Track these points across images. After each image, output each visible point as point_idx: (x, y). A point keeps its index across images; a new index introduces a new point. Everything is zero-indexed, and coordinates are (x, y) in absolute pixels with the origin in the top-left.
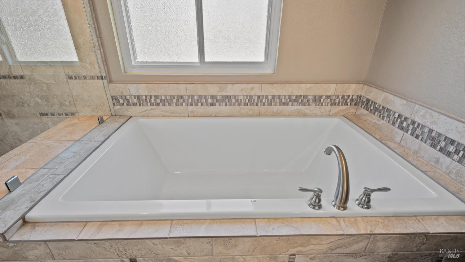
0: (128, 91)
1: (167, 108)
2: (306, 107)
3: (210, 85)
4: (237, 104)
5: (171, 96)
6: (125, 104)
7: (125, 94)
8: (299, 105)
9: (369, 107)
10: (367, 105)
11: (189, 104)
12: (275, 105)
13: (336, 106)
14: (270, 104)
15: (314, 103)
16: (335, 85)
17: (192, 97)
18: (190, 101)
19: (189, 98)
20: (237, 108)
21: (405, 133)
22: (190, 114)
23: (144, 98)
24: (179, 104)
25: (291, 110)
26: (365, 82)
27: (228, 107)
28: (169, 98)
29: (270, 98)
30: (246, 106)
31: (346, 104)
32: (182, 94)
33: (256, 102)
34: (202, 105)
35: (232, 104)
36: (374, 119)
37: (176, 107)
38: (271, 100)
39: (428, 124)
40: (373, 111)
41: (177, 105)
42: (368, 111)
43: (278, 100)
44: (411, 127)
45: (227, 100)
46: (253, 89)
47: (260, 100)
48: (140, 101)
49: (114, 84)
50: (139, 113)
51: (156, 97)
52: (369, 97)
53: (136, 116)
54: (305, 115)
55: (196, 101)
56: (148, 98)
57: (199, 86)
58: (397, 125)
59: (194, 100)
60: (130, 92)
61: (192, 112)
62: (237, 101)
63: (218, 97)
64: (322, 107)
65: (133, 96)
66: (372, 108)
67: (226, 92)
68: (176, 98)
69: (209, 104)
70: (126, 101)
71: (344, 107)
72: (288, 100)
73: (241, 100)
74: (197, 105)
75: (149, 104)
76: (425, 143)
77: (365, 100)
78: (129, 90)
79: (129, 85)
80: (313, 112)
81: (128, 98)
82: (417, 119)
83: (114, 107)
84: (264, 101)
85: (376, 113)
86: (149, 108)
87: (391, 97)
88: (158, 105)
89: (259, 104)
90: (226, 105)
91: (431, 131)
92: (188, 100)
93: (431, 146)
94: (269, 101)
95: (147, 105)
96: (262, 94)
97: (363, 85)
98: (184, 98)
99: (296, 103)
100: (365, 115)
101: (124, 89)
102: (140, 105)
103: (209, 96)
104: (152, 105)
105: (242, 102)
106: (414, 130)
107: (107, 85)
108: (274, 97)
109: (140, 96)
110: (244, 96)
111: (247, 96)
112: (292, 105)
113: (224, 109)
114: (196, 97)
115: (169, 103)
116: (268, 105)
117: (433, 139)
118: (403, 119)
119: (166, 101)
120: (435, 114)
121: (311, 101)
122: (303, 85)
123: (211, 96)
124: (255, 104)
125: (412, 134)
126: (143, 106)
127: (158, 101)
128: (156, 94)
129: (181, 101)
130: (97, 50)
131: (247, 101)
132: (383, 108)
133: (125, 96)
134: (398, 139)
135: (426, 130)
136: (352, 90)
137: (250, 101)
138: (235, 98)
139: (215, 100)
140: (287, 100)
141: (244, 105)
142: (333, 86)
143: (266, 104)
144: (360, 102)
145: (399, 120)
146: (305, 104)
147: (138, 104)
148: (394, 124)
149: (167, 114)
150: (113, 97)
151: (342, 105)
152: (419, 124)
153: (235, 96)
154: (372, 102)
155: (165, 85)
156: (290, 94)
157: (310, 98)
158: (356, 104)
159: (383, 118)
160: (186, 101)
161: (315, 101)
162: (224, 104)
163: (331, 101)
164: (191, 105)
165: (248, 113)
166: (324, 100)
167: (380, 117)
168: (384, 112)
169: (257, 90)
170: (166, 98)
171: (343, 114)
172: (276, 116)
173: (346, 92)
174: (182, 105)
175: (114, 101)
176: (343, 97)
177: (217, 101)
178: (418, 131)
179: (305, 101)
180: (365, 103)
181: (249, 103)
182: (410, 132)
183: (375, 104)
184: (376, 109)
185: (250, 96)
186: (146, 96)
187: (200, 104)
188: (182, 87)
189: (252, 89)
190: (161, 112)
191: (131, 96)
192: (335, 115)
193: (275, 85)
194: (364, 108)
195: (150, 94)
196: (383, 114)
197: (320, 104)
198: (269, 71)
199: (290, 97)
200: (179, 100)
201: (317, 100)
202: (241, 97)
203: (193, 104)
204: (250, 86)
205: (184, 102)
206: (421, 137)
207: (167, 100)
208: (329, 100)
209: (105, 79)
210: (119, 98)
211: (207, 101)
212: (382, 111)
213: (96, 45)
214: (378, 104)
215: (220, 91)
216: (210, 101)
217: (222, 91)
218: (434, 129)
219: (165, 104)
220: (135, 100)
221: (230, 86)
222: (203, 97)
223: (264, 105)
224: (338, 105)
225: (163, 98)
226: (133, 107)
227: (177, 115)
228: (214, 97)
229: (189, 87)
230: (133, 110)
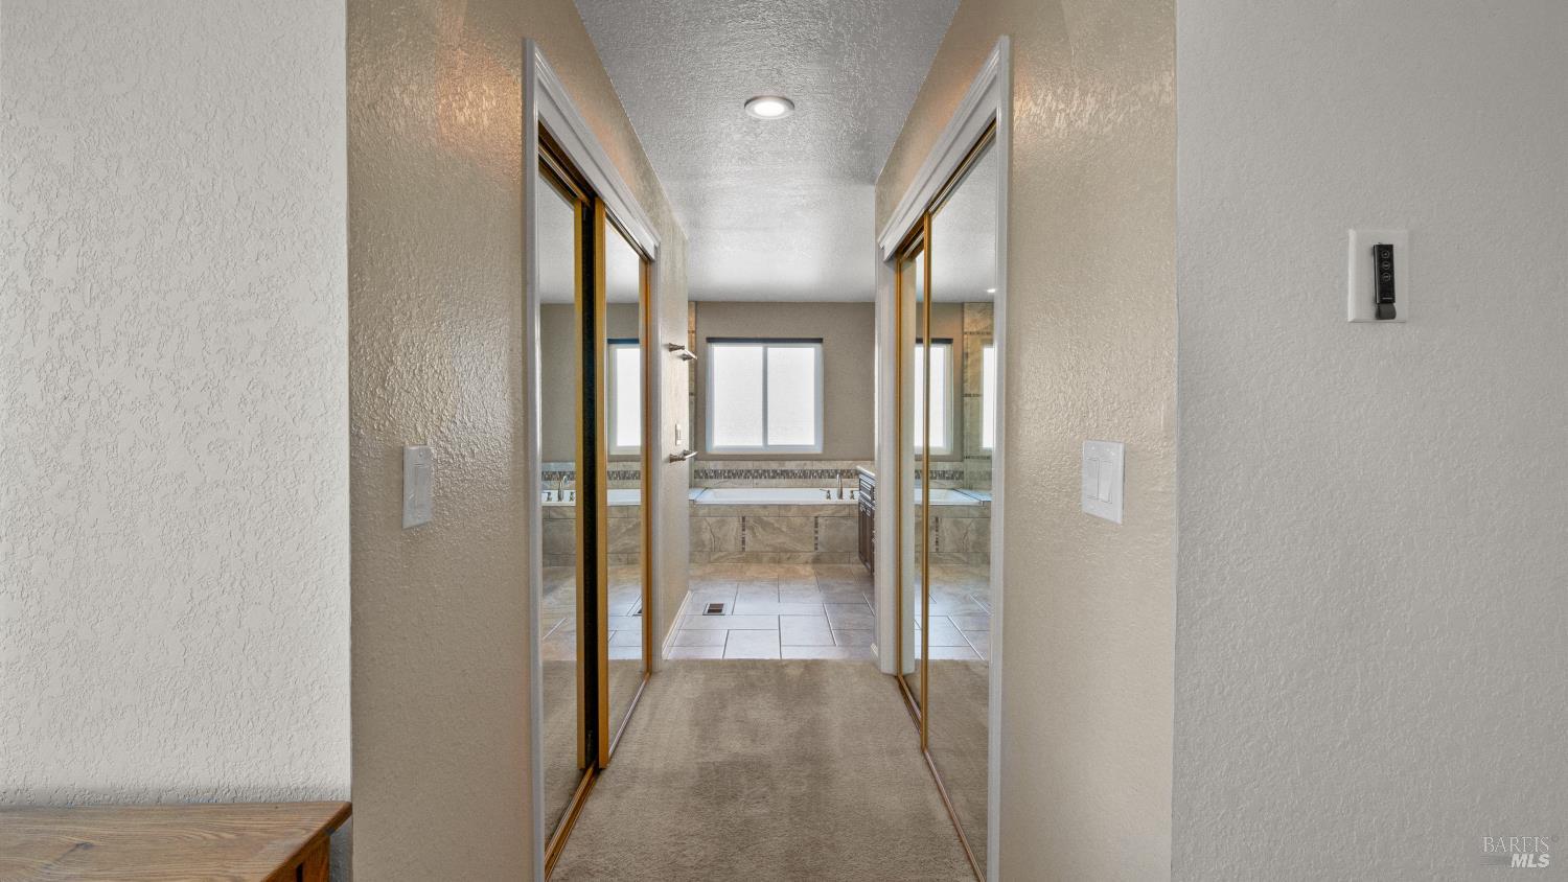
1: (736, 480)
3: (773, 462)
4: (793, 477)
5: (741, 470)
6: (704, 477)
7: (706, 469)
12: (825, 478)
14: (821, 477)
17: (758, 471)
18: (756, 474)
19: (755, 472)
20: (793, 480)
22: (755, 485)
24: (747, 477)
27: (786, 479)
28: (739, 472)
29: (820, 472)
32: (750, 469)
33: (809, 475)
34: (765, 478)
35: (790, 477)
37: (744, 479)
41: (745, 477)
43: (827, 474)
45: (785, 474)
47: (812, 474)
48: (717, 474)
50: (713, 485)
51: (729, 471)
53: (711, 487)
54: (851, 487)
55: (760, 475)
56: (723, 472)
57: (764, 462)
60: (710, 467)
61: (757, 483)
62: (793, 474)
63: (779, 472)
65: (711, 471)
67: (784, 467)
68: (745, 472)
69: (771, 477)
70: (705, 474)
72: (835, 474)
73: (796, 474)
74: (761, 478)
75: (723, 477)
78: (709, 465)
79: (710, 462)
81: (708, 472)
83: (695, 479)
84: (815, 475)
86: (722, 480)
88: (729, 477)
89: (812, 477)
94: (820, 475)
95: (721, 478)
96: (814, 469)
98: (751, 472)
101: (706, 465)
102: (716, 478)
104: (725, 477)
105: (798, 475)
108: (823, 471)
109: (717, 470)
110: (799, 470)
111: (802, 471)
113: (784, 481)
115: (738, 476)
116: (819, 478)
119: (736, 474)
121: (854, 475)
122: (845, 462)
123: (772, 470)
124: (808, 477)
126: (718, 478)
127: (731, 474)
128: (729, 469)
129: (749, 474)
131: (802, 475)
133: (706, 471)
137: (804, 474)
139: (775, 474)
140: (832, 473)
141: (800, 478)
143: (817, 477)
146: (849, 478)
147: (714, 477)
149: (736, 485)
150: (695, 472)
153: (792, 471)
155: (739, 462)
156: (833, 469)
157: (853, 472)
160: (753, 475)
162: (783, 477)
164: (756, 477)
165: (803, 485)
169: (809, 466)
170: (737, 472)
174: (749, 477)
177: (778, 474)
179: (849, 474)
181: (803, 477)
185: (804, 470)
186: (721, 471)
187: (763, 477)
188: (750, 463)
189: (805, 464)
190: (732, 484)
191: (709, 470)
193: (823, 462)
195: (725, 469)
198: (819, 450)
199: (836, 471)
200: (747, 474)
202: (797, 472)
203: (758, 477)
204: (803, 462)
205: (751, 475)
210: (700, 472)
211: (769, 475)
215: (779, 467)
216: (771, 474)
217: (781, 467)
219: (736, 477)
220: (712, 473)
221: (787, 463)
222: (766, 471)
223: (815, 478)
225: (734, 472)
226: (710, 480)
227: (744, 486)
228: (775, 471)
229: (756, 463)
230: (710, 482)
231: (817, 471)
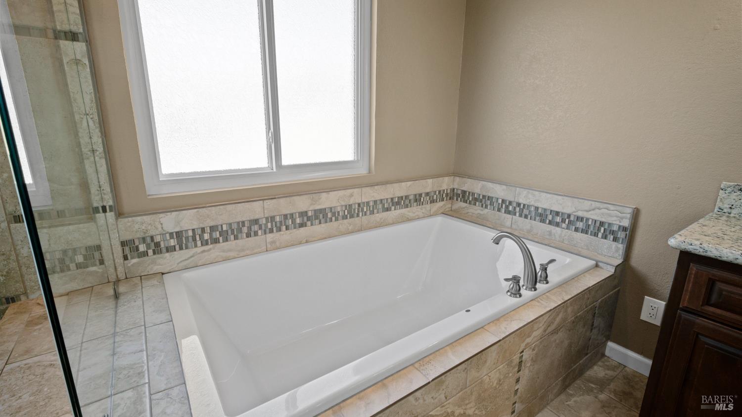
0: (159, 226)
1: (232, 243)
2: (408, 209)
3: (298, 197)
4: (334, 218)
5: (238, 223)
6: (150, 252)
7: (152, 232)
8: (402, 208)
9: (466, 198)
10: (463, 196)
11: (268, 231)
12: (378, 213)
13: (435, 204)
14: (372, 213)
15: (415, 204)
16: (432, 179)
17: (272, 218)
18: (269, 225)
19: (267, 222)
20: (334, 224)
21: (514, 216)
22: (269, 246)
23: (190, 233)
24: (252, 234)
25: (394, 216)
26: (455, 174)
27: (323, 225)
28: (235, 226)
29: (371, 204)
30: (345, 219)
31: (443, 200)
32: (256, 217)
33: (356, 212)
34: (287, 228)
35: (328, 220)
36: (476, 210)
37: (247, 239)
38: (373, 206)
39: (532, 203)
40: (473, 202)
41: (248, 235)
42: (466, 203)
43: (380, 206)
44: (518, 209)
45: (321, 216)
46: (353, 196)
47: (360, 209)
48: (181, 239)
49: (130, 219)
50: (178, 264)
51: (213, 229)
52: (464, 189)
53: (172, 270)
54: (409, 220)
55: (278, 225)
56: (199, 232)
57: (282, 201)
58: (503, 210)
59: (276, 223)
60: (162, 228)
61: (273, 242)
62: (334, 214)
63: (310, 214)
64: (423, 206)
65: (168, 235)
66: (471, 199)
67: (319, 205)
68: (247, 224)
69: (297, 225)
70: (153, 244)
71: (441, 204)
72: (391, 204)
73: (339, 212)
74: (280, 231)
75: (199, 243)
76: (535, 220)
77: (459, 192)
78: (162, 224)
79: (162, 215)
80: (416, 214)
81: (158, 239)
82: (521, 201)
83: (126, 262)
84: (365, 210)
85: (477, 203)
86: (200, 249)
87: (490, 185)
88: (216, 241)
89: (361, 214)
90: (320, 223)
91: (537, 208)
92: (266, 225)
93: (541, 222)
94: (371, 209)
95: (196, 246)
96: (363, 201)
97: (453, 177)
98: (260, 223)
99: (399, 206)
100: (464, 208)
101: (150, 224)
102: (181, 248)
103: (297, 214)
104: (205, 243)
105: (341, 215)
106: (521, 211)
107: (115, 223)
108: (375, 202)
109: (182, 232)
110: (342, 206)
111: (346, 206)
112: (395, 209)
113: (318, 229)
114: (278, 219)
115: (234, 236)
116: (370, 214)
117: (541, 215)
118: (507, 204)
119: (230, 232)
120: (537, 193)
121: (412, 201)
122: (403, 184)
123: (299, 213)
124: (356, 215)
125: (521, 216)
126: (187, 248)
127: (217, 234)
128: (212, 224)
129: (255, 228)
130: (100, 158)
131: (346, 213)
132: (484, 197)
133: (152, 238)
134: (508, 224)
135: (532, 209)
136: (446, 184)
137: (351, 212)
138: (331, 211)
139: (305, 218)
140: (389, 204)
141: (343, 219)
142: (430, 181)
143: (368, 213)
144: (453, 195)
145: (504, 205)
146: (407, 206)
147: (177, 247)
148: (499, 210)
149: (232, 254)
150: (123, 244)
151: (439, 201)
152: (524, 205)
153: (331, 208)
154: (469, 193)
155: (229, 207)
156: (392, 196)
157: (412, 197)
158: (450, 199)
159: (486, 207)
160: (263, 227)
161: (416, 201)
162: (317, 221)
163: (430, 199)
164: (271, 231)
165: (348, 229)
166: (424, 199)
167: (482, 206)
168: (485, 201)
169: (357, 197)
170: (231, 228)
171: (441, 211)
172: (380, 227)
173: (441, 187)
174: (256, 234)
175: (127, 249)
176: (440, 192)
177: (309, 219)
178: (526, 212)
179: (407, 202)
180: (461, 195)
181: (348, 216)
182: (518, 214)
183: (473, 194)
184: (476, 200)
185: (349, 205)
186: (193, 230)
187: (284, 228)
188: (257, 206)
189: (351, 195)
190: (222, 254)
191: (163, 235)
192: (435, 214)
193: (376, 187)
194: (461, 201)
195: (202, 226)
196: (485, 203)
197: (421, 204)
199: (392, 199)
200: (251, 228)
201: (418, 199)
202: (339, 209)
203: (275, 229)
204: (349, 191)
205: (260, 228)
206: (529, 216)
207: (233, 231)
208: (428, 197)
209: (111, 211)
210: (137, 243)
211: (294, 222)
212: (484, 201)
213: (98, 149)
214: (477, 194)
215: (311, 204)
216: (298, 221)
217: (314, 204)
218: (539, 206)
219: (228, 237)
220: (172, 241)
221: (324, 195)
222: (288, 216)
223: (366, 215)
224: (436, 202)
225: (225, 228)
226: (167, 255)
227: (248, 252)
228: (303, 214)
229: (269, 204)
230: (166, 261)
231: (368, 203)
